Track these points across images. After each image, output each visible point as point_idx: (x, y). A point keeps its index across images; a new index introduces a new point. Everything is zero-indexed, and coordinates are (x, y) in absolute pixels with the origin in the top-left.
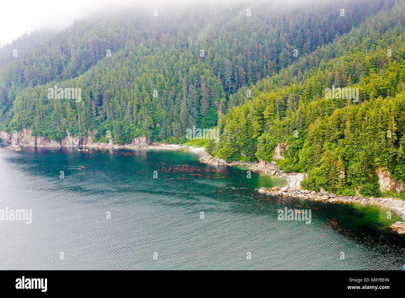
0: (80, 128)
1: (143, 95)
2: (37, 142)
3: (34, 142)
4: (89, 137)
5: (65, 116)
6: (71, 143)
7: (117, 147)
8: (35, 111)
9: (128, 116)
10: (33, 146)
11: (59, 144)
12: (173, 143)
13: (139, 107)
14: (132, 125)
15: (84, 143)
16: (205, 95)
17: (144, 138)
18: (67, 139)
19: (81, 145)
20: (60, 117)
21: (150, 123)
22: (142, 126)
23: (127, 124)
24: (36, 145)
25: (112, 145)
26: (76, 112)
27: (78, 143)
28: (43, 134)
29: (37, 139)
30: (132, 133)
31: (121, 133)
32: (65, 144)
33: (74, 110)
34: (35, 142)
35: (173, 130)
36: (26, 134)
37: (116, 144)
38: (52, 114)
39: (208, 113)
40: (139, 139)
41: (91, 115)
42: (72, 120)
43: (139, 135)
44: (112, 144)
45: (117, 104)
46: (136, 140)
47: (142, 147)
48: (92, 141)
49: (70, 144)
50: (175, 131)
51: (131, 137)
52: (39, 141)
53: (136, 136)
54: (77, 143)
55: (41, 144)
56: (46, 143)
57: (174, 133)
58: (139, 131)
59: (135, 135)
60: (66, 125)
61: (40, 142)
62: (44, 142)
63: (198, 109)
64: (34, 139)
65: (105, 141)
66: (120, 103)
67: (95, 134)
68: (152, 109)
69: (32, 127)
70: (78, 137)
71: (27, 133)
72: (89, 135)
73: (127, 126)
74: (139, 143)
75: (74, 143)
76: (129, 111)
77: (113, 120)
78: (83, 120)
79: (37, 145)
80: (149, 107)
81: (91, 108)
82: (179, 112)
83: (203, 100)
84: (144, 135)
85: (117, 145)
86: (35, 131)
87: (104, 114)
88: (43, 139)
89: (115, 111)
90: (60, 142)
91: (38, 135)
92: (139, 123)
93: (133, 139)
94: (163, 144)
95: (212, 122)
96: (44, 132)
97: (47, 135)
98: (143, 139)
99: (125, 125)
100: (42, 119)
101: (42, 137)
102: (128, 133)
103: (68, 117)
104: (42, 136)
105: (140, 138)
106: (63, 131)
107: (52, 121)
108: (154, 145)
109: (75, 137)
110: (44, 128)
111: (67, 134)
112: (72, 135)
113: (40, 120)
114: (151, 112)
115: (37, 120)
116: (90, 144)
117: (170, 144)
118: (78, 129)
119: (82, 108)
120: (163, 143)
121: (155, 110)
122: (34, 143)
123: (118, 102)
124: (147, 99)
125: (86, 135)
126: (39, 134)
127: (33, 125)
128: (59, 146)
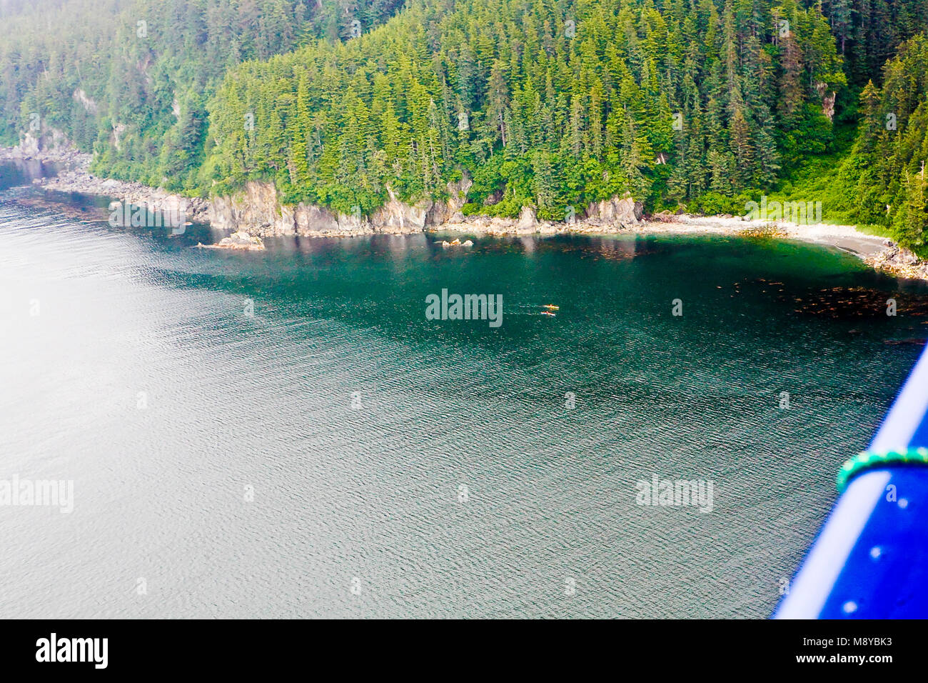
0: (427, 178)
1: (612, 74)
2: (299, 223)
3: (290, 223)
4: (451, 202)
5: (380, 145)
6: (402, 222)
7: (547, 230)
8: (289, 132)
9: (574, 137)
10: (287, 234)
11: (367, 227)
12: (716, 214)
13: (606, 109)
14: (590, 162)
15: (437, 219)
16: (792, 64)
17: (630, 200)
18: (388, 210)
19: (429, 226)
20: (366, 146)
21: (644, 157)
22: (624, 166)
23: (573, 162)
24: (296, 232)
25: (533, 226)
26: (411, 131)
27: (423, 222)
28: (319, 198)
29: (298, 213)
30: (590, 187)
31: (557, 189)
32: (385, 224)
33: (405, 125)
34: (294, 222)
35: (711, 175)
36: (257, 200)
37: (542, 221)
38: (342, 140)
39: (801, 120)
40: (613, 204)
41: (454, 139)
42: (404, 155)
43: (616, 191)
44: (531, 221)
45: (537, 102)
46: (605, 209)
47: (627, 226)
48: (461, 213)
49: (398, 224)
50: (720, 176)
51: (589, 198)
52: (303, 218)
53: (605, 194)
54: (420, 221)
55: (311, 225)
56: (327, 226)
57: (716, 182)
58: (614, 181)
59: (602, 193)
60: (388, 170)
61: (306, 223)
62: (320, 223)
63: (774, 110)
64: (291, 214)
65: (507, 213)
66: (543, 99)
67: (466, 193)
68: (644, 113)
69: (281, 179)
70: (422, 203)
71: (261, 195)
72: (452, 196)
73: (576, 167)
74: (615, 216)
75: (409, 222)
76: (575, 122)
77: (526, 151)
78: (434, 154)
79: (299, 231)
80: (635, 108)
81: (451, 116)
82: (724, 119)
83: (787, 81)
84: (628, 193)
85: (549, 225)
86: (291, 189)
87: (493, 134)
88: (317, 213)
89: (530, 124)
90: (370, 221)
91: (302, 201)
92: (612, 157)
93: (592, 206)
94: (683, 217)
95: (815, 144)
96: (321, 193)
97: (328, 200)
98: (628, 205)
99: (568, 164)
100: (312, 155)
101: (314, 208)
102: (577, 188)
103: (391, 146)
104: (315, 203)
105: (616, 200)
106: (377, 188)
107: (344, 158)
108: (658, 219)
109: (412, 204)
110: (318, 179)
111: (389, 196)
112: (405, 196)
113: (307, 156)
114: (643, 122)
115: (298, 156)
116: (455, 223)
117: (706, 215)
118: (423, 180)
119: (428, 119)
120: (681, 212)
121: (653, 114)
122: (292, 226)
123: (538, 96)
124: (627, 84)
125: (444, 196)
126: (305, 198)
127: (285, 172)
128: (368, 232)
